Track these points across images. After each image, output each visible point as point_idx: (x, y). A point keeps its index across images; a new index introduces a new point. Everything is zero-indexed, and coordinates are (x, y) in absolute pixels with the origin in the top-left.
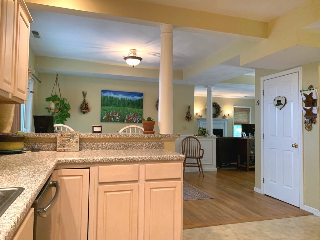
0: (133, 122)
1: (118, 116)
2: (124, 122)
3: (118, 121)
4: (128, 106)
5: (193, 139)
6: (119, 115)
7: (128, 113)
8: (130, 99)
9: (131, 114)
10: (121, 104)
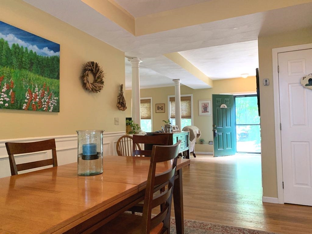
0: (42, 110)
1: (7, 92)
2: (20, 108)
3: (7, 105)
4: (30, 69)
6: (9, 88)
7: (31, 87)
8: (34, 52)
9: (37, 89)
10: (14, 61)
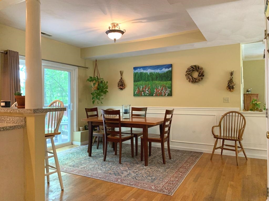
0: (162, 96)
1: (148, 90)
2: (153, 96)
3: (148, 95)
4: (156, 80)
5: (237, 114)
6: (148, 89)
7: (157, 87)
8: (158, 73)
9: (159, 87)
10: (150, 78)
